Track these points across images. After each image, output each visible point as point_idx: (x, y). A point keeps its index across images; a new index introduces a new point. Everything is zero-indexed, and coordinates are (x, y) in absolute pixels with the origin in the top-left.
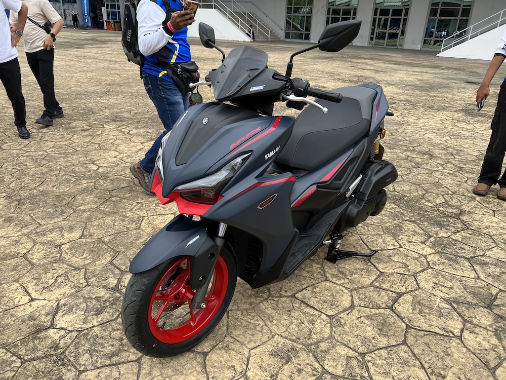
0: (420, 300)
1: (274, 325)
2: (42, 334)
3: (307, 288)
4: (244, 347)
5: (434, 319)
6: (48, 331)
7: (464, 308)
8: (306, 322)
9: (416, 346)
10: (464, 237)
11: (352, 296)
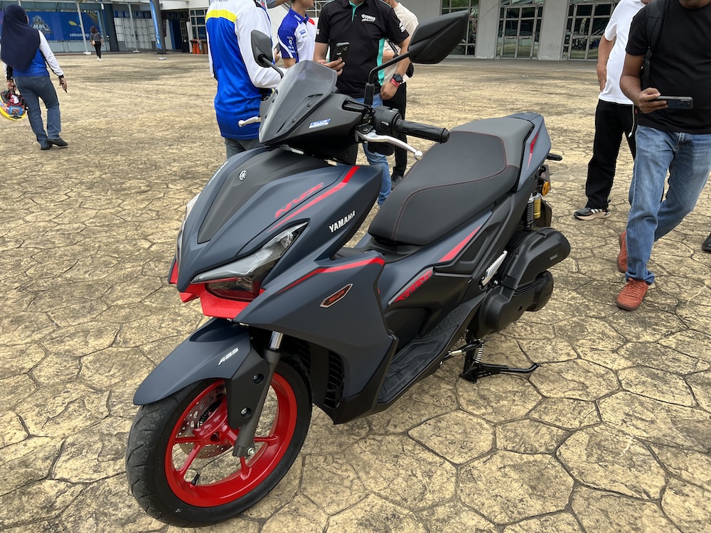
0: (600, 441)
1: (371, 477)
2: (34, 488)
3: (427, 422)
4: (321, 511)
5: (620, 471)
6: (43, 484)
7: (669, 454)
8: (419, 474)
9: (587, 514)
10: (680, 343)
11: (494, 434)
